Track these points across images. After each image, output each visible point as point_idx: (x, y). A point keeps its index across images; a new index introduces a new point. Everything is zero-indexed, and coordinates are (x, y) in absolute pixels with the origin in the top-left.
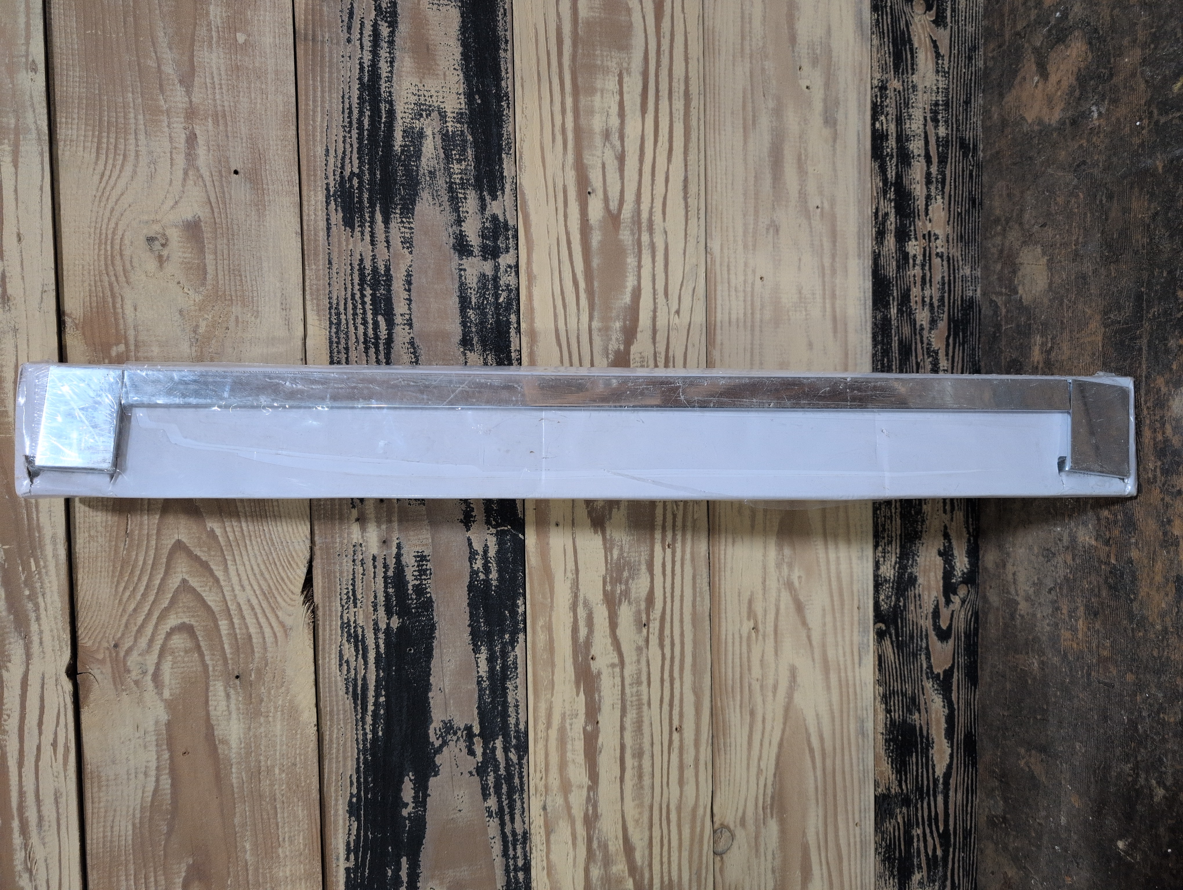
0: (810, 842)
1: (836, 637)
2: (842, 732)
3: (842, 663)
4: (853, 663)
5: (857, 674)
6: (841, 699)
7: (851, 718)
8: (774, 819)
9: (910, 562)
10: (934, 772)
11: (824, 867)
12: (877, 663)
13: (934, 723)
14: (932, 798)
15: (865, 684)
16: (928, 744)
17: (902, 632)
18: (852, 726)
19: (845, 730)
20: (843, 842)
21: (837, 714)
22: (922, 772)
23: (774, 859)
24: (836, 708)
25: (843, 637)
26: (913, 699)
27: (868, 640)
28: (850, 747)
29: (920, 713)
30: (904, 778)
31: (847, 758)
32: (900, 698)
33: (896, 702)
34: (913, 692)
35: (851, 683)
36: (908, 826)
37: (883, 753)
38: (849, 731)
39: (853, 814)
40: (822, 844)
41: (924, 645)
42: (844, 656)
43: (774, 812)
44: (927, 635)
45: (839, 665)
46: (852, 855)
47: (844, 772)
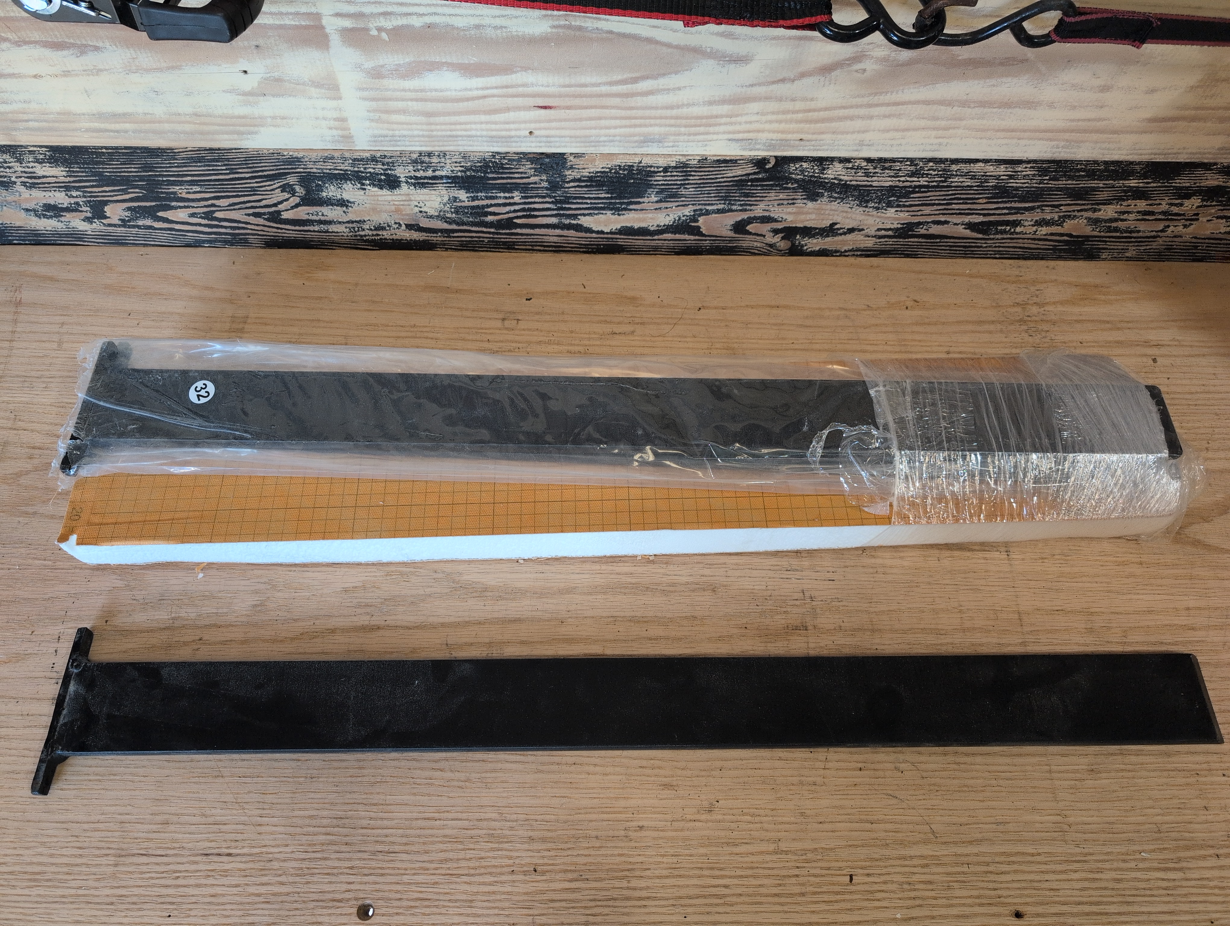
0: (514, 76)
1: (773, 113)
2: (650, 118)
3: (739, 119)
4: (734, 133)
5: (721, 137)
6: (691, 118)
7: (667, 129)
8: (549, 30)
9: (836, 195)
10: (584, 215)
11: (481, 93)
12: (728, 158)
13: (641, 216)
14: (555, 212)
15: (706, 145)
16: (617, 210)
17: (757, 186)
18: (656, 129)
19: (653, 121)
20: (512, 115)
21: (674, 112)
22: (587, 203)
23: (496, 28)
24: (685, 111)
25: (771, 122)
26: (675, 196)
27: (758, 150)
28: (630, 126)
29: (657, 202)
30: (583, 184)
31: (618, 122)
32: (679, 182)
33: (676, 178)
34: (682, 196)
35: (711, 129)
36: (524, 188)
37: (618, 162)
38: (651, 125)
39: (545, 129)
40: (510, 91)
41: (734, 207)
42: (746, 122)
43: (560, 30)
44: (746, 210)
45: (737, 116)
46: (493, 126)
47: (600, 118)
